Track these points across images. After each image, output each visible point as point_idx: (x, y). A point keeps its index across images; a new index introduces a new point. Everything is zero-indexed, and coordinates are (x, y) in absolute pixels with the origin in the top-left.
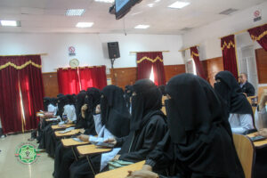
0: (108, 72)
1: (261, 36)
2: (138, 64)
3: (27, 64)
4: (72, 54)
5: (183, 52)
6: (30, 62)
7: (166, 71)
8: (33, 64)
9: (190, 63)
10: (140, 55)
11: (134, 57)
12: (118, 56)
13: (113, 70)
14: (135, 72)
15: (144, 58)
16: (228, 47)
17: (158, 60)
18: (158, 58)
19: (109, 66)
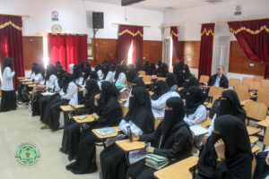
0: (89, 41)
1: (238, 31)
2: (119, 37)
3: (6, 24)
4: (55, 19)
5: (163, 30)
6: (10, 23)
7: (144, 46)
8: (13, 25)
9: (168, 41)
10: (122, 28)
11: (116, 29)
12: (102, 27)
13: (95, 40)
14: (116, 44)
15: (125, 31)
16: (208, 34)
17: (138, 35)
18: (138, 32)
19: (91, 36)
